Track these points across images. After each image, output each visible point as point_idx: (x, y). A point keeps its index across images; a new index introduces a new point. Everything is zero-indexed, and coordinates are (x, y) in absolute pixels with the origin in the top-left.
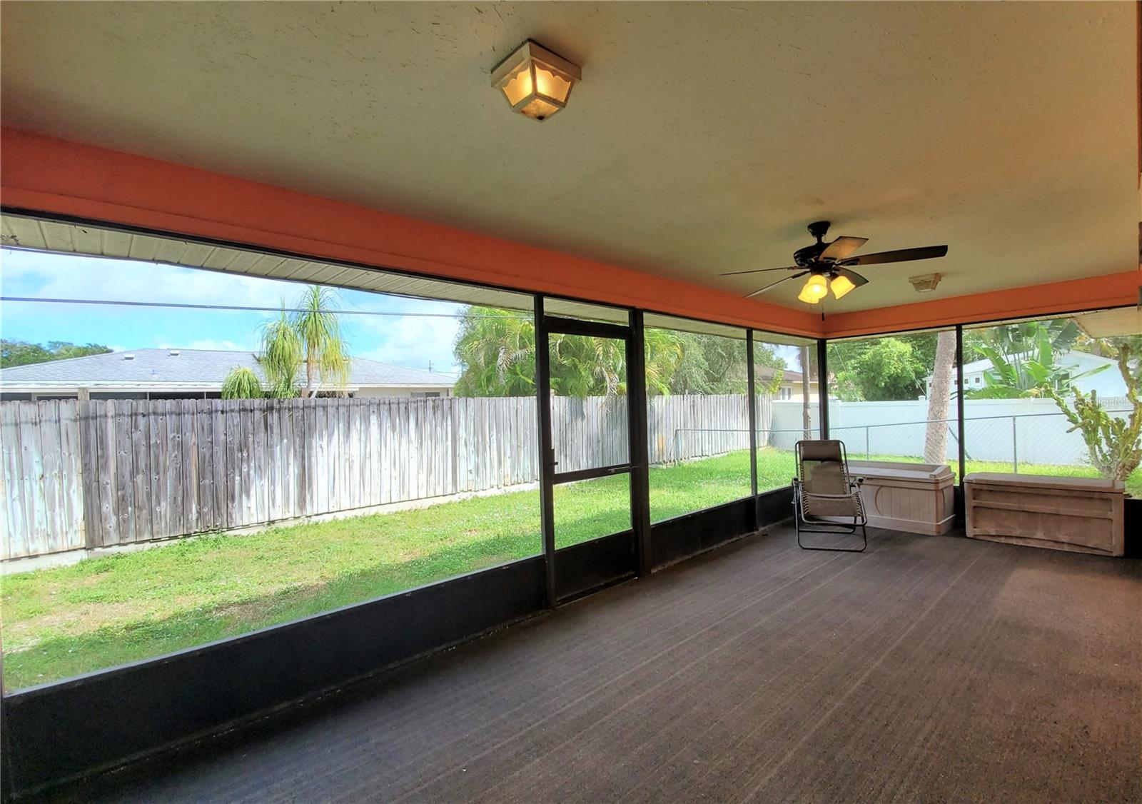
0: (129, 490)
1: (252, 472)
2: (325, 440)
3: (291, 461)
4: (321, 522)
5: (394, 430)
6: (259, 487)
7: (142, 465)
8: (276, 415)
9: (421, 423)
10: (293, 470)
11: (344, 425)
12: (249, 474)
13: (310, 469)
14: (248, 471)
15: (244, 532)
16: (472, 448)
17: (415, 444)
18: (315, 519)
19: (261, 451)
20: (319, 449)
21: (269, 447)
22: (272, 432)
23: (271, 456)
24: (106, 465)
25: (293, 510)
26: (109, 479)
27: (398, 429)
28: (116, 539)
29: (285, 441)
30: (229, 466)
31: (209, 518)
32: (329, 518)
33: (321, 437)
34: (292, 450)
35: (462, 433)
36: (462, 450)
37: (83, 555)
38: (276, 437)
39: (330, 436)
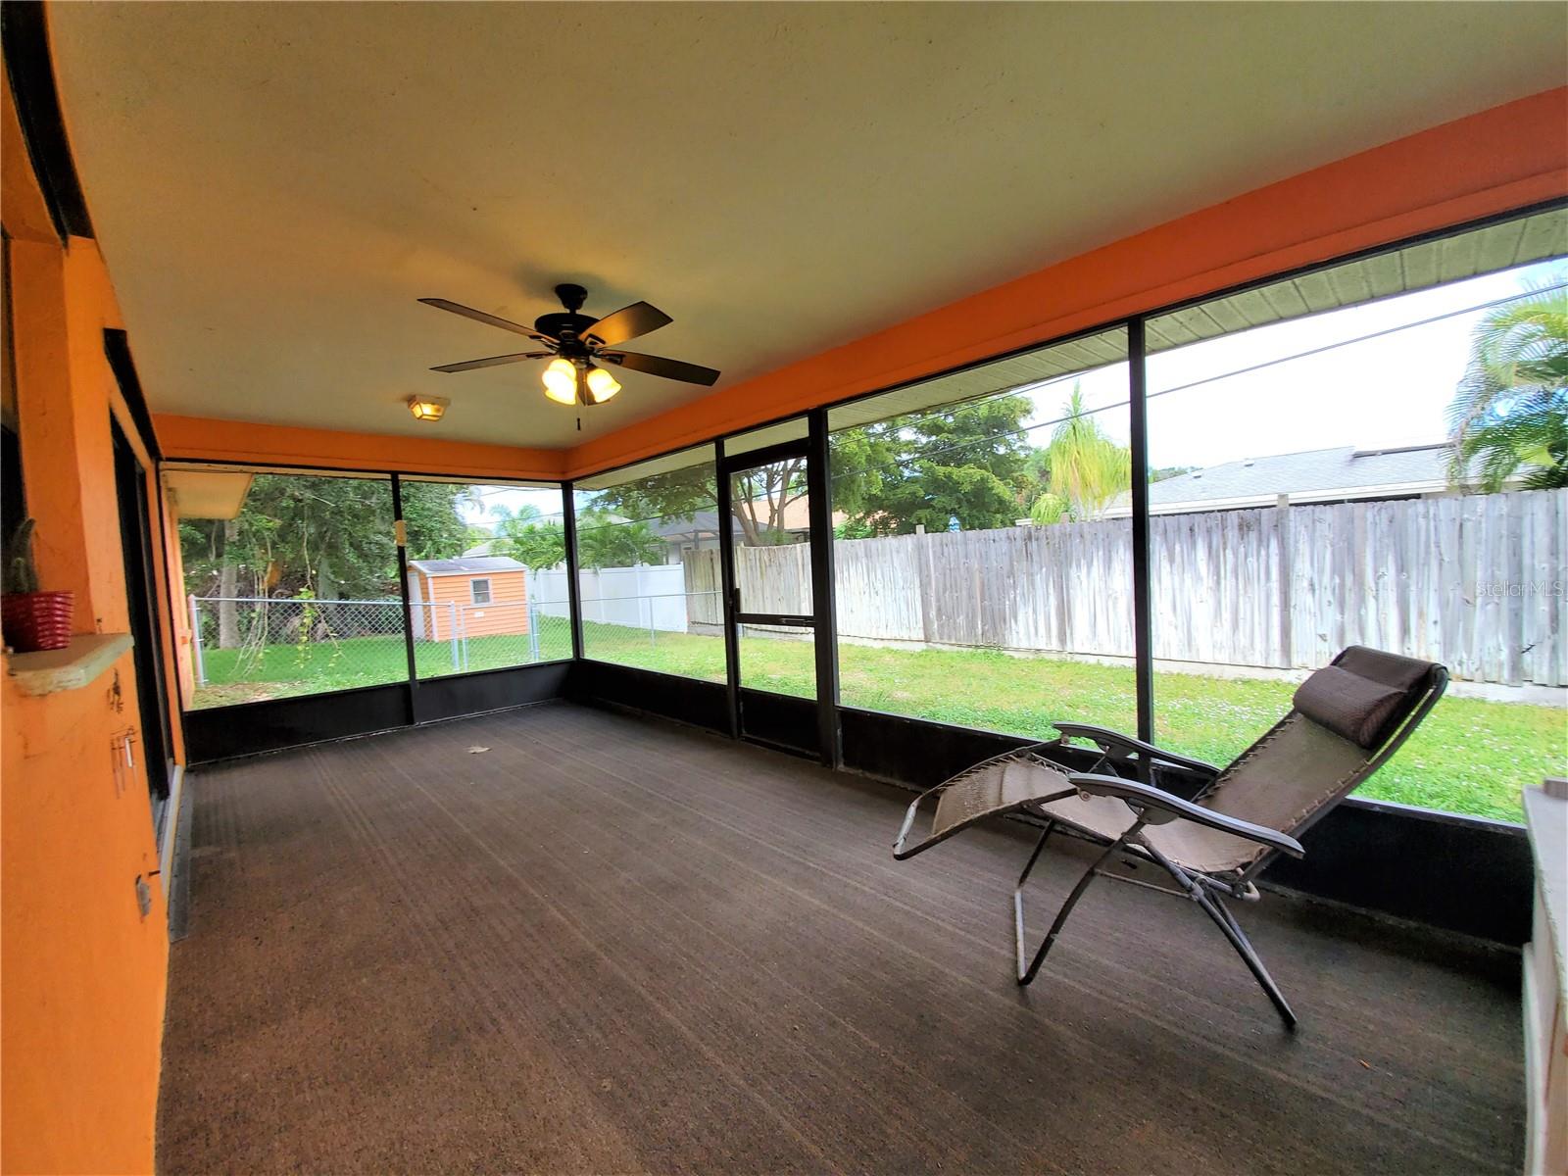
0: (942, 601)
1: (1018, 599)
2: (1084, 570)
3: (1051, 590)
4: (1084, 662)
5: (1172, 561)
6: (1024, 614)
7: (948, 585)
8: (1034, 543)
9: (1218, 551)
10: (1053, 601)
11: (1104, 554)
12: (1015, 600)
13: (1069, 601)
14: (1015, 597)
15: (1016, 655)
16: (1328, 596)
17: (1208, 581)
18: (1078, 658)
19: (1023, 580)
20: (1076, 580)
21: (1031, 575)
22: (1032, 561)
23: (1032, 583)
24: (930, 583)
25: (1055, 645)
26: (933, 594)
27: (1178, 559)
28: (938, 640)
29: (1044, 570)
30: (1001, 591)
31: (990, 634)
32: (1092, 660)
33: (1079, 566)
34: (1051, 579)
35: (1302, 567)
36: (1301, 596)
37: (923, 646)
38: (1036, 567)
39: (1090, 566)
